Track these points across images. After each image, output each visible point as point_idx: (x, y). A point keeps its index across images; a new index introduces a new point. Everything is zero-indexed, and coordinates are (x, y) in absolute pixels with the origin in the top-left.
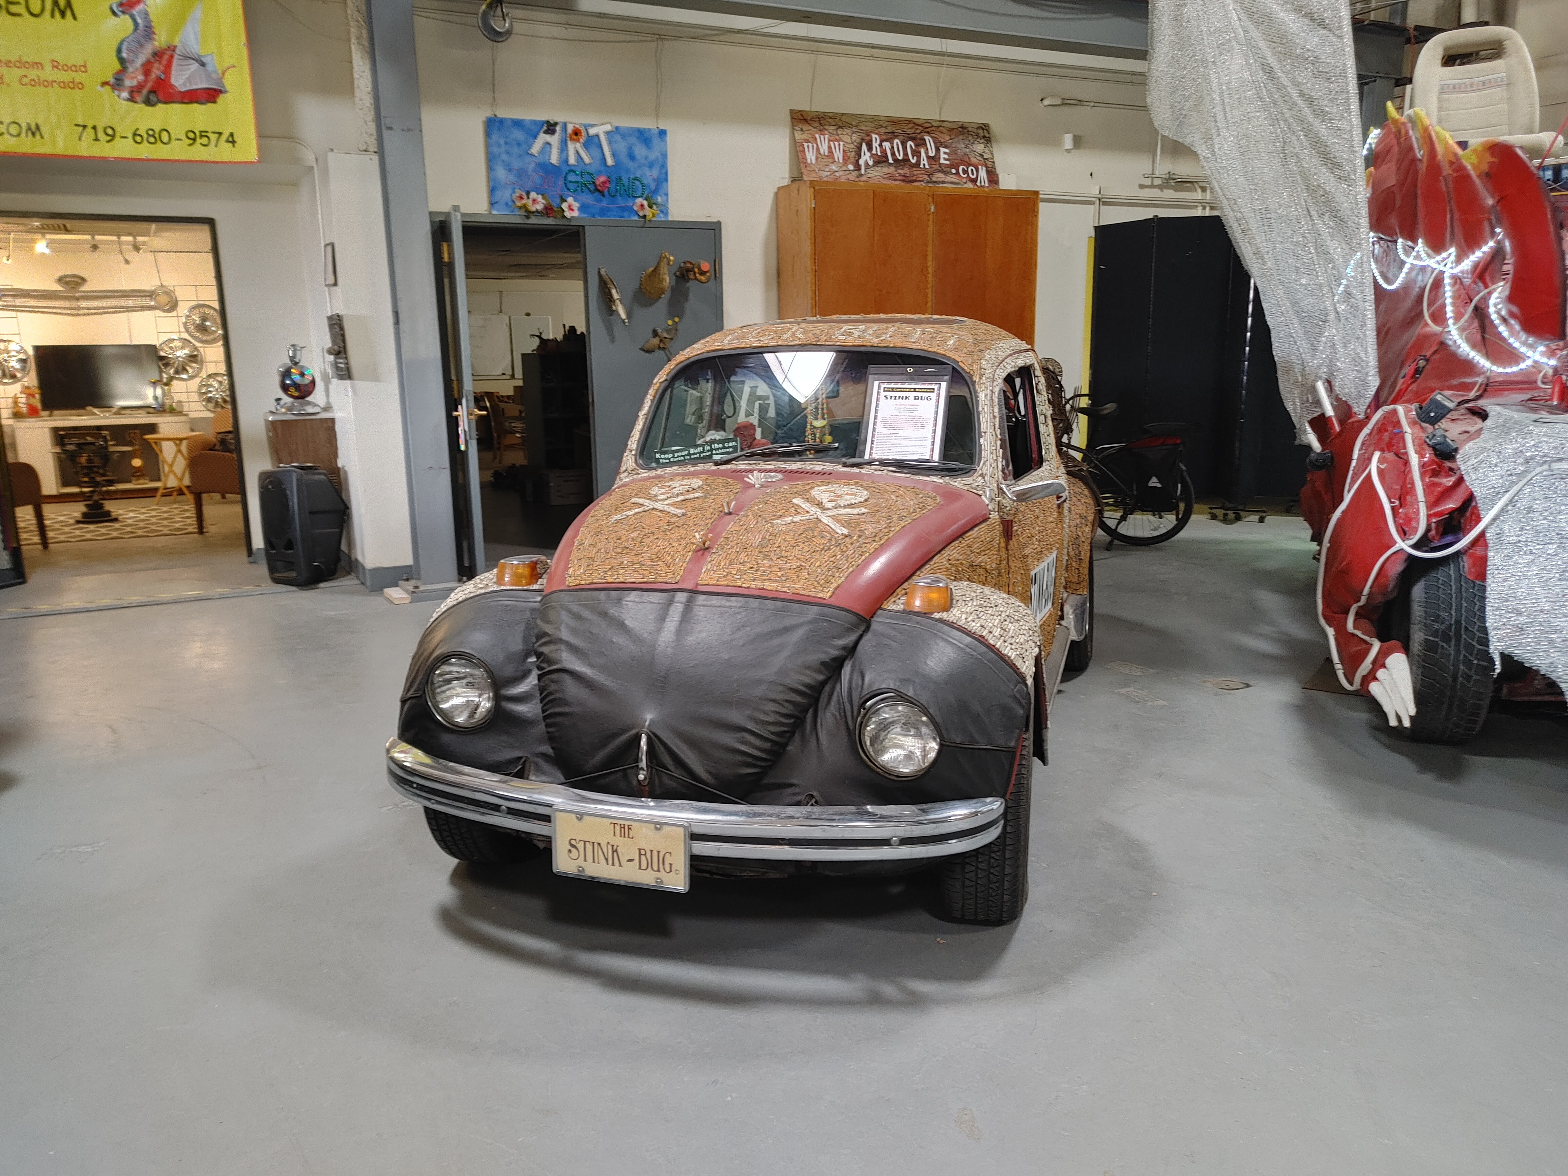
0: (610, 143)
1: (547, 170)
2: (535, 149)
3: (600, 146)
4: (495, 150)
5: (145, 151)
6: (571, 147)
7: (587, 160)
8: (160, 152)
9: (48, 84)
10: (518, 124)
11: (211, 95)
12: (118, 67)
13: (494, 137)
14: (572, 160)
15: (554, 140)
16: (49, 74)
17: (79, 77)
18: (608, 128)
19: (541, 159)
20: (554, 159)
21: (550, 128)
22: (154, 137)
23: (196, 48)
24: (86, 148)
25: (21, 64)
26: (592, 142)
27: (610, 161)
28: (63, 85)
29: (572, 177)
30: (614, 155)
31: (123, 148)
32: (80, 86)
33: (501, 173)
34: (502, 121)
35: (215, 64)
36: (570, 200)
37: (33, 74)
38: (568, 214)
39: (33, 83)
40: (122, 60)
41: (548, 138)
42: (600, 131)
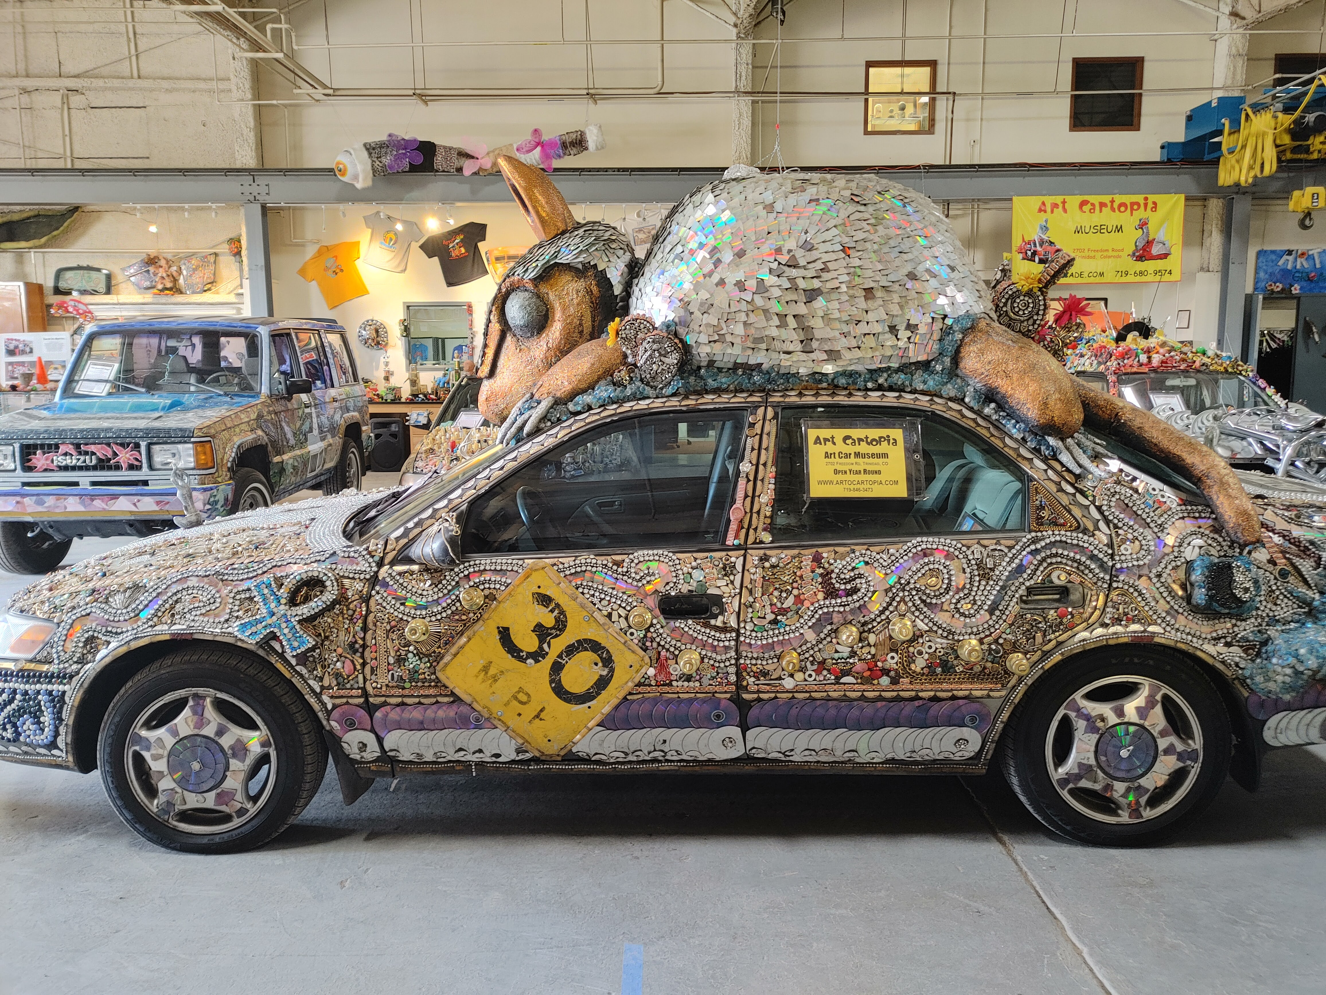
0: (1320, 257)
1: (1285, 272)
2: (1280, 263)
3: (1314, 259)
4: (1260, 264)
5: (1138, 279)
6: (1299, 260)
7: (1306, 266)
8: (1143, 279)
9: (1110, 257)
10: (1273, 252)
11: (1165, 256)
12: (1134, 248)
13: (1261, 259)
14: (1298, 267)
15: (1291, 258)
16: (1111, 253)
17: (1120, 253)
18: (1319, 250)
19: (1282, 267)
20: (1289, 267)
21: (1290, 252)
22: (1141, 273)
23: (1163, 239)
24: (1117, 279)
25: (1102, 251)
26: (1311, 258)
27: (1318, 266)
28: (1114, 257)
29: (1297, 275)
30: (1321, 262)
31: (1130, 279)
32: (1119, 257)
33: (1262, 275)
34: (1266, 251)
35: (1169, 244)
36: (1296, 285)
37: (1105, 254)
38: (1294, 292)
39: (1105, 257)
40: (1136, 246)
41: (1288, 257)
42: (1315, 252)
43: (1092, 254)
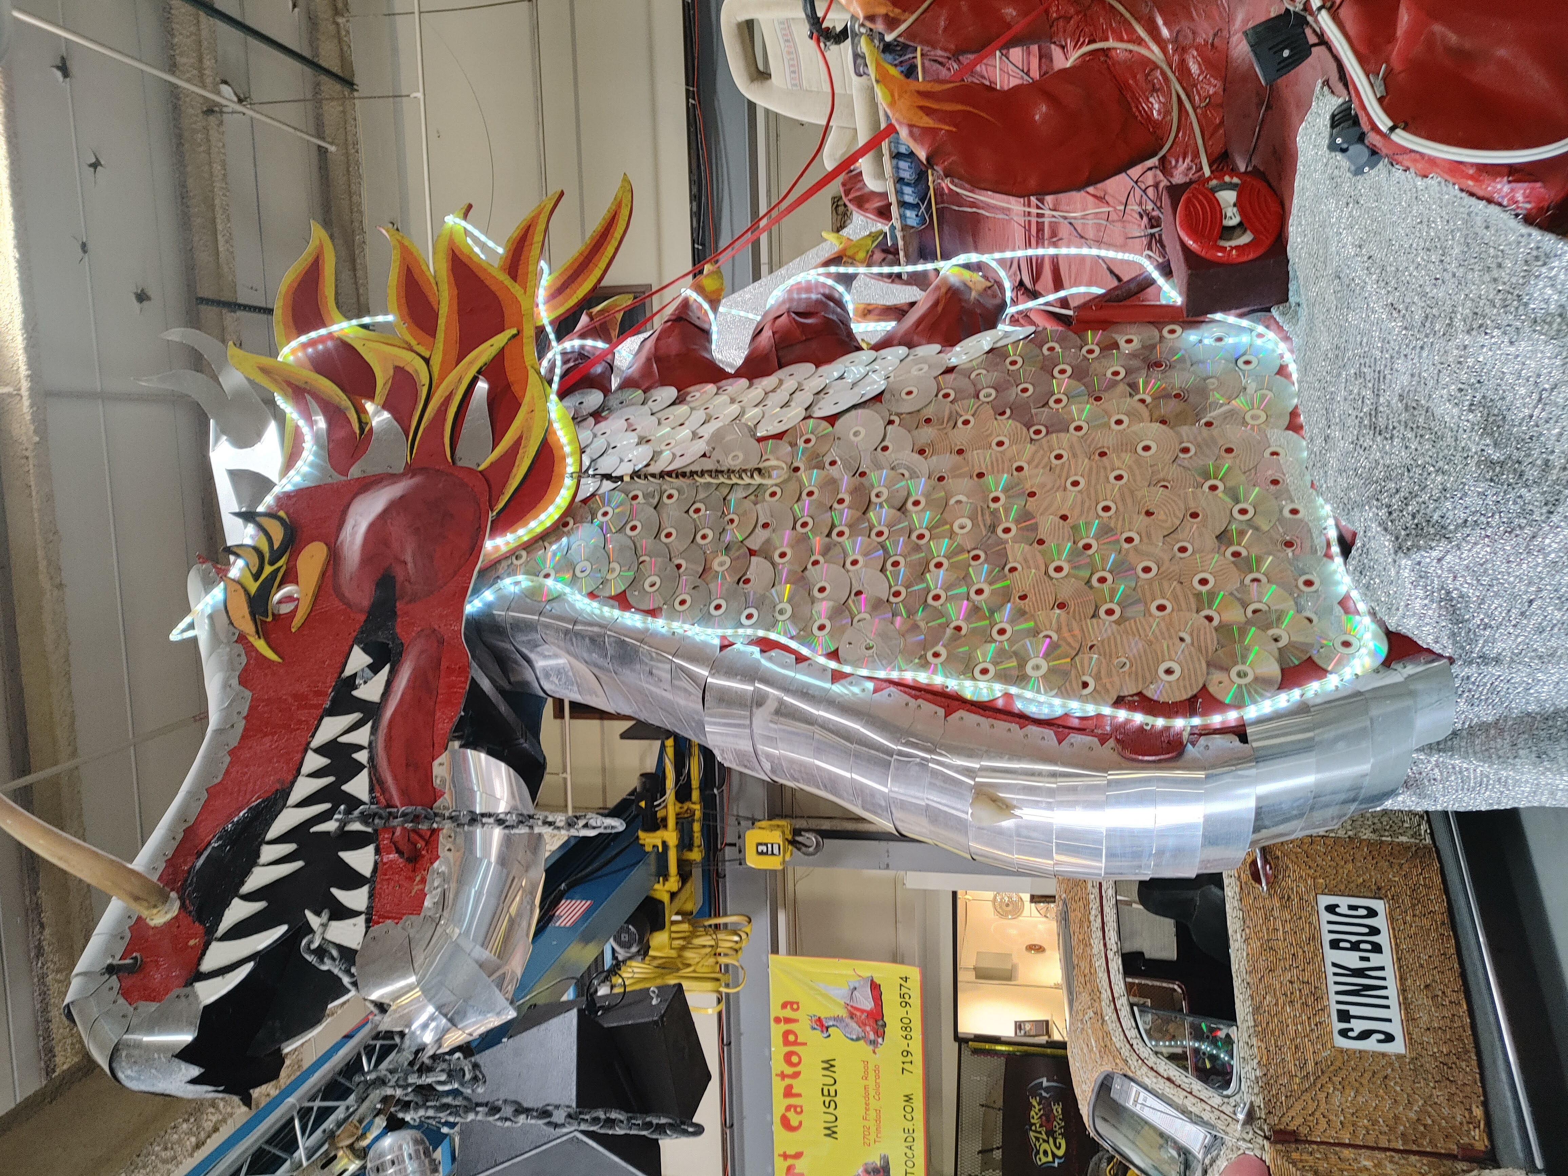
5: (916, 1034)
8: (916, 1026)
9: (878, 1085)
11: (875, 988)
12: (862, 1042)
16: (871, 1083)
17: (871, 1067)
22: (906, 1028)
23: (845, 990)
24: (918, 1068)
25: (867, 1096)
28: (878, 1077)
31: (916, 1046)
32: (877, 1067)
35: (854, 981)
37: (872, 1093)
39: (878, 1093)
40: (858, 1039)
43: (872, 1114)
